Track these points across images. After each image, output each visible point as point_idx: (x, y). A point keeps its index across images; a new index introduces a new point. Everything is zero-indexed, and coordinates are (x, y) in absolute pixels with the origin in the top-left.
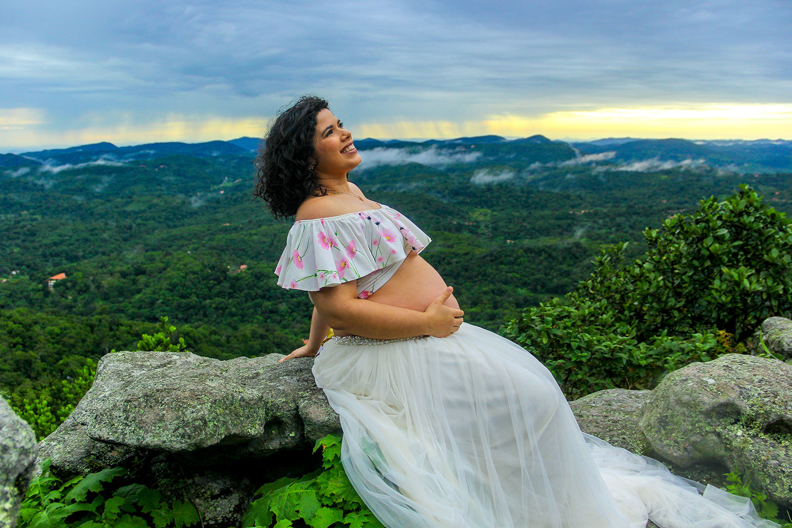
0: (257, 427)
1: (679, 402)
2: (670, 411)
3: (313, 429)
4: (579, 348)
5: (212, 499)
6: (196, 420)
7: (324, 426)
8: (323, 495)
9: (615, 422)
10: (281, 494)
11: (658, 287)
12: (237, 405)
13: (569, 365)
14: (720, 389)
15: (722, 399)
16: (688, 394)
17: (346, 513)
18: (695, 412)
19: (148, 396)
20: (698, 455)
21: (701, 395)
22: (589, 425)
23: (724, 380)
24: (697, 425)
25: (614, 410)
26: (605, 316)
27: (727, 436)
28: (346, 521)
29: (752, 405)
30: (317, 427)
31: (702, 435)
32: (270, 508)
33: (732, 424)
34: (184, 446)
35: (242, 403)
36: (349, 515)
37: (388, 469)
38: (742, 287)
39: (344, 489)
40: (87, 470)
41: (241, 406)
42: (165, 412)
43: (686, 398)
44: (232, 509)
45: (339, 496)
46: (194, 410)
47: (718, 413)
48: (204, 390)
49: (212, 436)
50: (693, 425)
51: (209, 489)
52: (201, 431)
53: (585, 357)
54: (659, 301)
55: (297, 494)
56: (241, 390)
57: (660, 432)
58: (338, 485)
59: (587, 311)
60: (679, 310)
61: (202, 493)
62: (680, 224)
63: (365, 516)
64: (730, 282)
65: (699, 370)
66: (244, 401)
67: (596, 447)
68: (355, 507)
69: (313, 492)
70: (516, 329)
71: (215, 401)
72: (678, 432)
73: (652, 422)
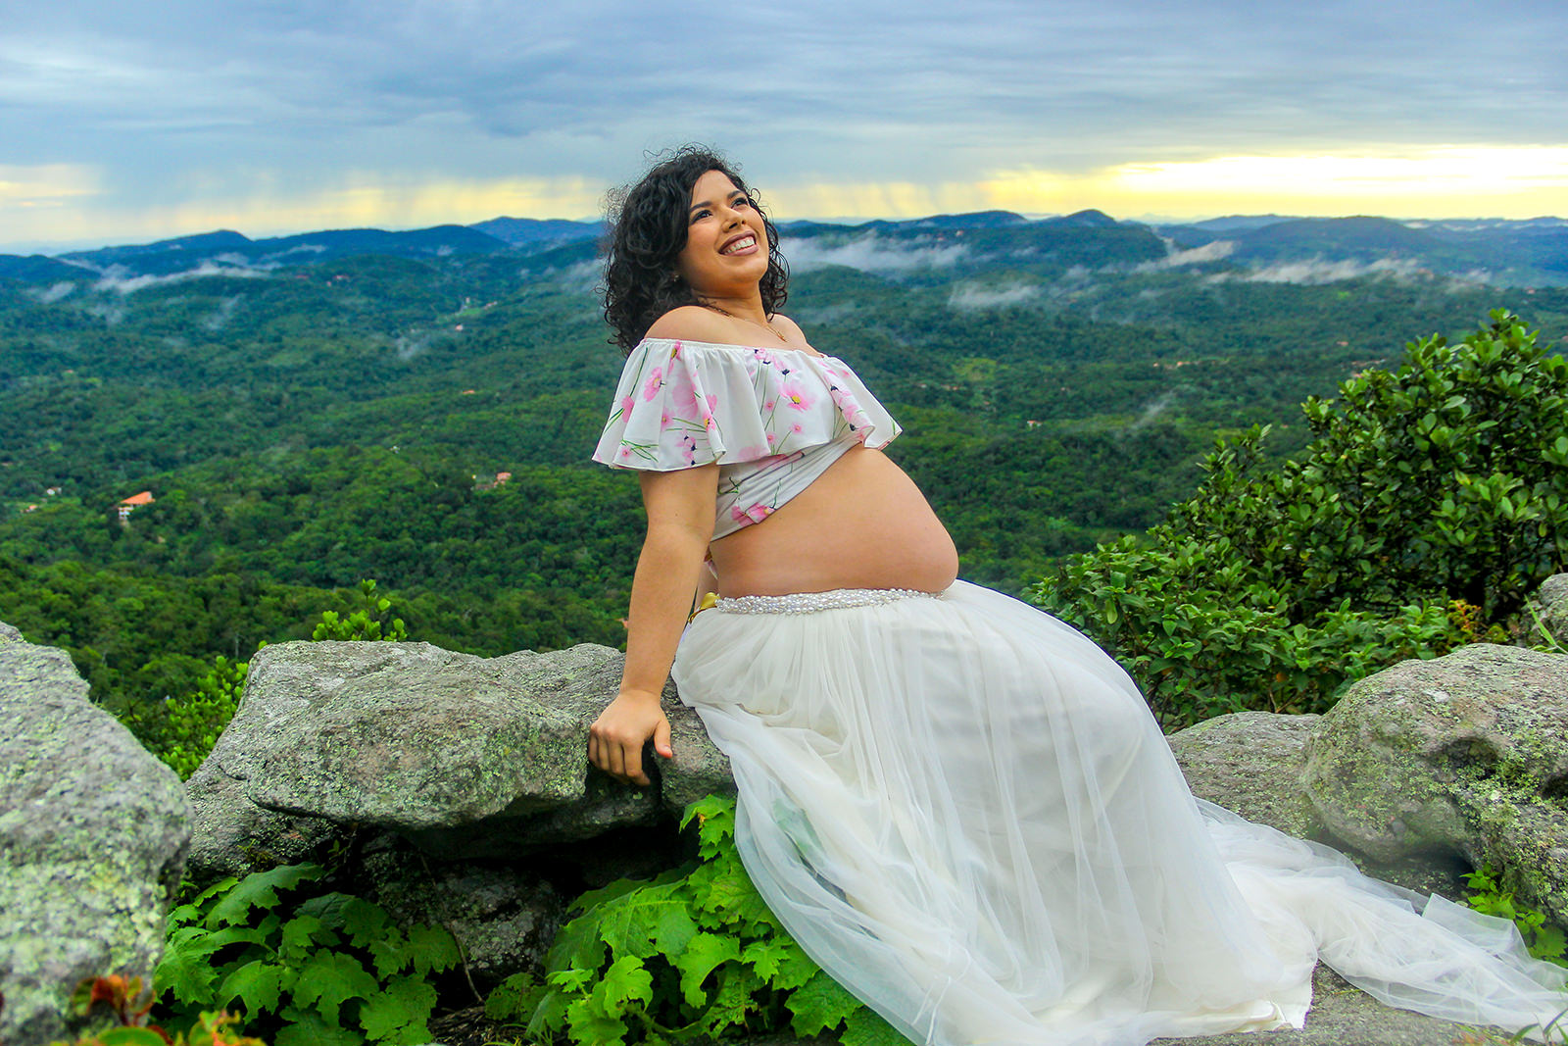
0: (573, 781)
1: (1378, 736)
2: (1359, 753)
3: (678, 786)
4: (1178, 633)
5: (483, 921)
6: (459, 767)
7: (700, 778)
8: (701, 910)
9: (1251, 775)
10: (620, 909)
11: (1330, 516)
12: (535, 739)
13: (1159, 667)
14: (1458, 711)
15: (1462, 731)
16: (1394, 721)
17: (745, 943)
18: (1409, 756)
19: (364, 723)
20: (1411, 838)
21: (1419, 723)
22: (1201, 781)
23: (1465, 694)
24: (1411, 780)
25: (1250, 753)
26: (1226, 570)
27: (1470, 802)
28: (747, 958)
29: (1521, 743)
30: (686, 780)
31: (1422, 801)
32: (599, 935)
33: (1481, 779)
34: (438, 817)
35: (545, 736)
36: (752, 946)
37: (826, 861)
38: (1497, 513)
39: (742, 898)
40: (244, 867)
41: (543, 741)
42: (399, 753)
43: (1390, 729)
44: (521, 940)
45: (732, 912)
46: (456, 749)
47: (1453, 757)
48: (473, 710)
49: (491, 797)
50: (1404, 780)
51: (475, 902)
52: (470, 787)
53: (1189, 649)
54: (1332, 542)
55: (651, 908)
56: (541, 711)
57: (1340, 794)
58: (731, 889)
59: (1191, 560)
60: (1371, 558)
61: (463, 910)
62: (1376, 389)
63: (783, 947)
64: (1473, 503)
65: (1417, 675)
66: (547, 731)
67: (1213, 823)
68: (762, 932)
69: (681, 903)
70: (1054, 596)
71: (495, 731)
72: (1376, 794)
73: (1324, 774)
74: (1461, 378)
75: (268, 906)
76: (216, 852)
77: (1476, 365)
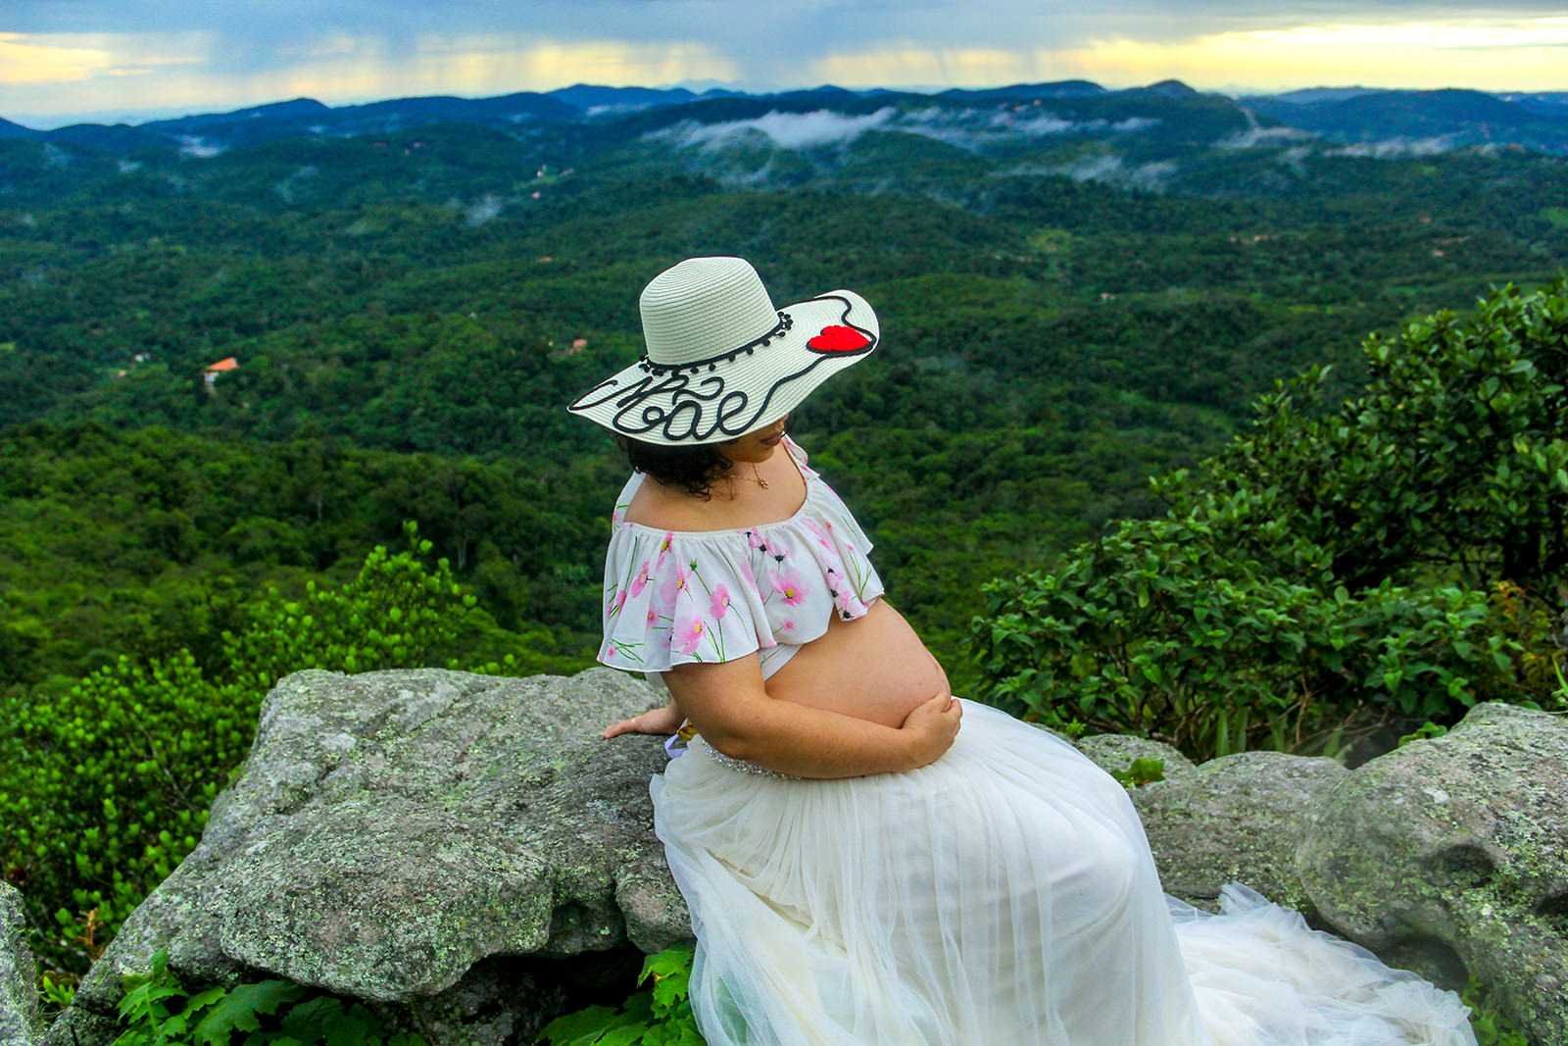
0: (536, 933)
1: (1374, 834)
2: (1354, 848)
3: (641, 934)
5: (464, 1024)
6: (413, 948)
7: (660, 931)
9: (1253, 832)
11: (1384, 469)
12: (494, 902)
14: (1459, 814)
15: (1459, 838)
16: (1391, 821)
18: (1404, 857)
19: (328, 886)
20: (1403, 930)
21: (1416, 827)
22: (1202, 835)
23: (1467, 796)
24: (1404, 881)
25: (1254, 807)
26: (1271, 525)
27: (1461, 911)
29: (1518, 858)
30: (648, 931)
31: (1414, 901)
33: (1475, 885)
34: (394, 996)
38: (1552, 485)
40: (232, 977)
41: (503, 901)
42: (358, 924)
43: (1387, 828)
46: (411, 926)
47: (1449, 860)
48: (431, 880)
50: (1397, 880)
53: (1220, 637)
54: (1385, 496)
56: (503, 866)
57: (1332, 887)
59: (1235, 513)
60: (1424, 517)
62: (1440, 336)
64: (1530, 471)
65: (1422, 768)
66: (508, 889)
71: (451, 905)
72: (1368, 889)
73: (1318, 863)
74: (1529, 334)
75: (249, 1030)
76: (204, 962)
77: (1547, 321)
